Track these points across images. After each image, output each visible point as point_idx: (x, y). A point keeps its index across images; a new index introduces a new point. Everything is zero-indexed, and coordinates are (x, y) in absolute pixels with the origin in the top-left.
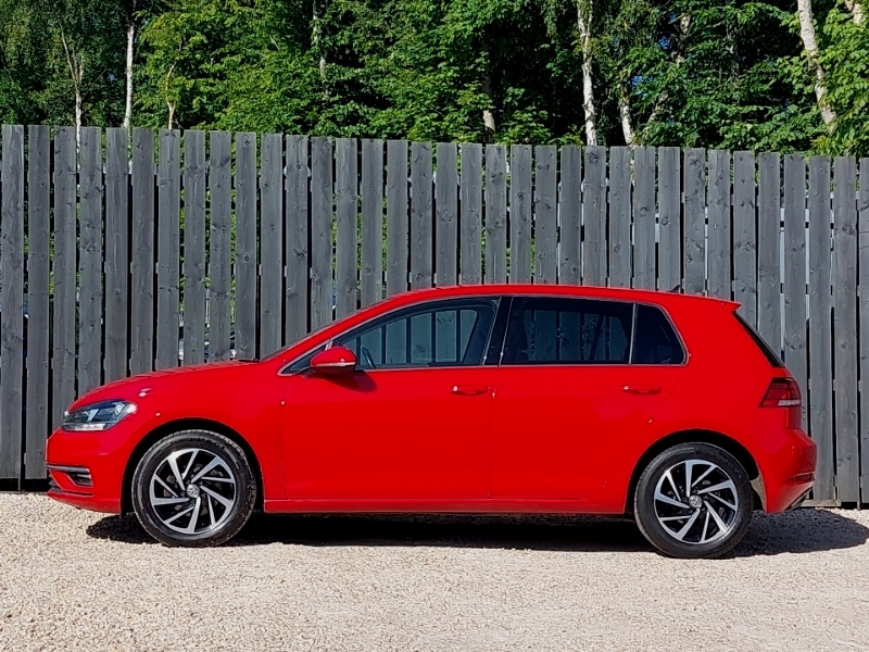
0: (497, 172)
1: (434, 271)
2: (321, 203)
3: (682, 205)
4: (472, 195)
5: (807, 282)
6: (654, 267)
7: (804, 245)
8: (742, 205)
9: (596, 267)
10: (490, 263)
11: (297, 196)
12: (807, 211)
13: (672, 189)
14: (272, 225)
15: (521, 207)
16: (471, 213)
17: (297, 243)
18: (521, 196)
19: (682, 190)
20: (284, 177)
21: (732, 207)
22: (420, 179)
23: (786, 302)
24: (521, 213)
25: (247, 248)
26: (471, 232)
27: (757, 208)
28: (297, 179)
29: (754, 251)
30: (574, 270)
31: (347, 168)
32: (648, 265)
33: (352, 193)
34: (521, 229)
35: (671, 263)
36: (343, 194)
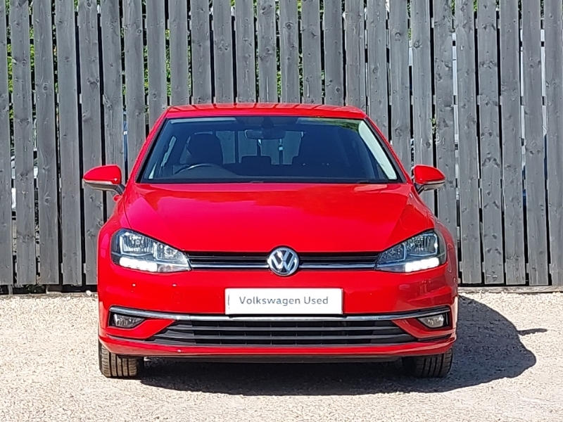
0: (266, 5)
1: (213, 95)
2: (110, 37)
3: (432, 30)
4: (246, 26)
5: (544, 94)
6: (408, 85)
7: (540, 62)
8: (485, 28)
9: (357, 89)
10: (263, 86)
11: (88, 30)
12: (542, 31)
13: (423, 15)
14: (67, 58)
15: (289, 35)
16: (245, 42)
17: (90, 73)
18: (289, 26)
19: (431, 16)
20: (76, 14)
21: (476, 30)
22: (198, 13)
23: (525, 113)
24: (289, 41)
25: (46, 79)
26: (245, 59)
27: (498, 30)
28: (88, 16)
29: (496, 68)
30: (338, 90)
31: (132, 4)
32: (403, 84)
33: (138, 27)
34: (290, 55)
35: (423, 81)
36: (130, 29)
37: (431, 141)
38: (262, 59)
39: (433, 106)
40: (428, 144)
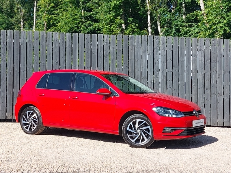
0: (107, 42)
1: (91, 67)
2: (62, 49)
3: (154, 50)
4: (101, 47)
5: (185, 69)
7: (184, 60)
8: (169, 50)
9: (132, 66)
10: (105, 65)
11: (56, 47)
12: (185, 51)
13: (151, 46)
14: (50, 55)
15: (113, 50)
16: (101, 52)
17: (56, 59)
18: (113, 48)
19: (154, 46)
20: (53, 43)
21: (166, 51)
22: (87, 43)
23: (180, 75)
24: (113, 52)
25: (43, 61)
26: (100, 57)
27: (172, 51)
28: (56, 43)
29: (172, 62)
30: (127, 66)
31: (69, 40)
32: (145, 65)
33: (70, 47)
34: (113, 56)
35: (151, 64)
36: (68, 47)
37: (153, 82)
38: (105, 57)
39: (154, 72)
40: (152, 82)
